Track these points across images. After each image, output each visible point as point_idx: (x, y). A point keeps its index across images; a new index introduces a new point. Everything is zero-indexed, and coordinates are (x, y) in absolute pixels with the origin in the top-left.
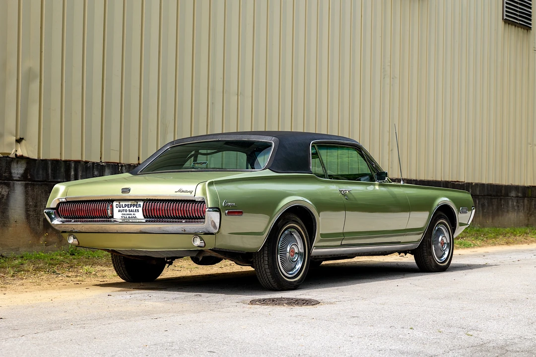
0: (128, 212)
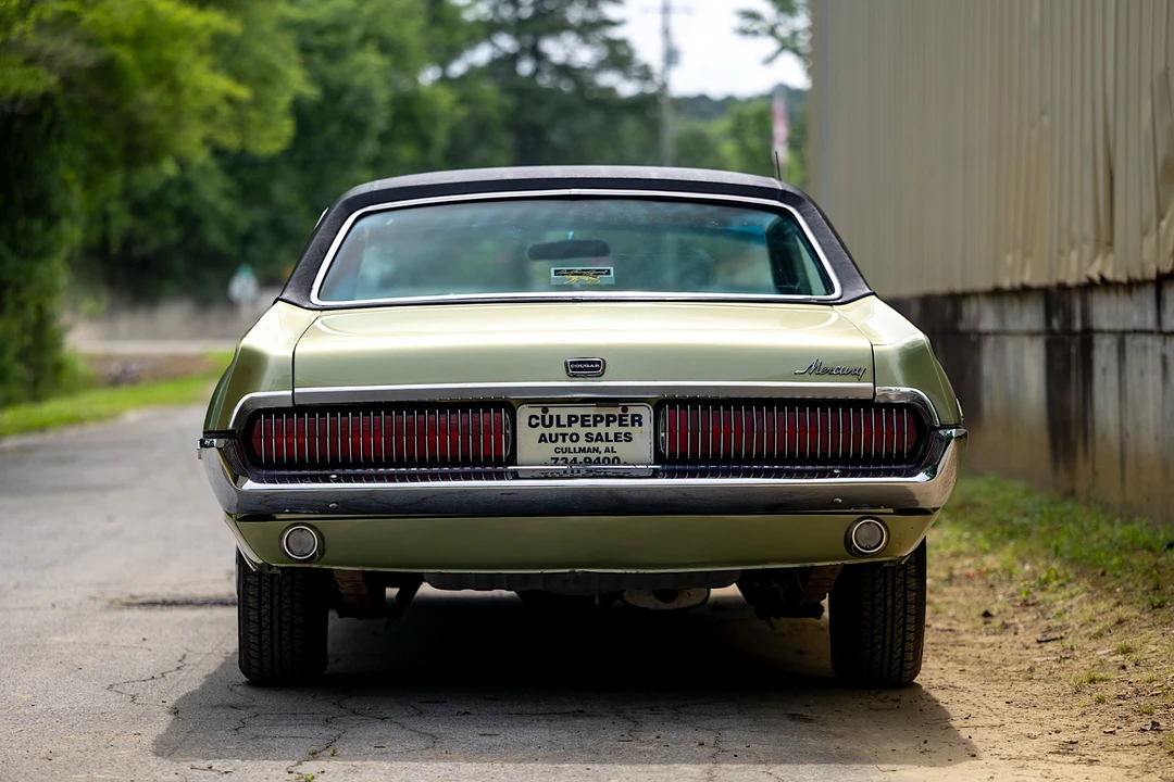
0: (582, 443)
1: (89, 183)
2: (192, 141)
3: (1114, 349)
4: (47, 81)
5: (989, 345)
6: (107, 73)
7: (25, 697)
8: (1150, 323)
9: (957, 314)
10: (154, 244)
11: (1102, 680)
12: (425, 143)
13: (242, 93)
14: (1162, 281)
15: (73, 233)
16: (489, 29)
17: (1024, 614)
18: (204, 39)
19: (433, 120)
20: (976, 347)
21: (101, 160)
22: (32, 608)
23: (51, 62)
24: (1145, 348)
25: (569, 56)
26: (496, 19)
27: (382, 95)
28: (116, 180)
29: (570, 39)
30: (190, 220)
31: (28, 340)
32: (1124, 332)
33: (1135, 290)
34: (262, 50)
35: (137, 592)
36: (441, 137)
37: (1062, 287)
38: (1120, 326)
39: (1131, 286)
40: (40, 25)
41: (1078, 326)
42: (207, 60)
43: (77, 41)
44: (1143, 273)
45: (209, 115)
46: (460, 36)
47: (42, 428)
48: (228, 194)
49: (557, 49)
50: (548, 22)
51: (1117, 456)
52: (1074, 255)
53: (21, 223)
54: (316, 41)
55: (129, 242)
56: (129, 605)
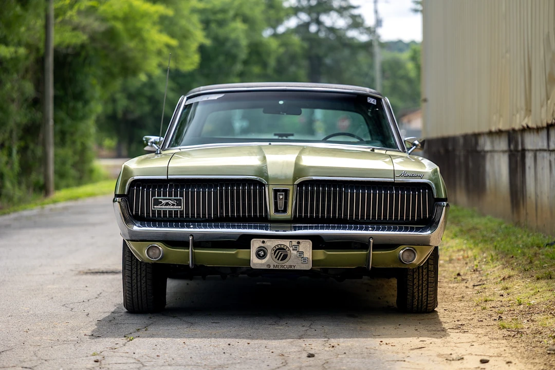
1: (104, 85)
2: (153, 66)
3: (533, 158)
4: (83, 38)
5: (488, 156)
6: (111, 34)
7: (26, 309)
8: (545, 147)
9: (477, 143)
10: (137, 113)
11: (490, 300)
12: (265, 65)
13: (174, 42)
14: (549, 127)
15: (98, 108)
16: (296, 11)
17: (474, 275)
18: (156, 17)
19: (269, 54)
20: (484, 158)
21: (111, 75)
22: (44, 275)
23: (83, 29)
24: (543, 157)
25: (333, 23)
26: (299, 6)
27: (244, 42)
28: (117, 84)
29: (334, 15)
30: (154, 102)
31: (77, 158)
32: (536, 150)
33: (539, 132)
34: (183, 22)
35: (91, 268)
36: (272, 62)
37: (514, 130)
38: (534, 148)
39: (538, 129)
40: (79, 12)
41: (520, 148)
42: (157, 28)
43: (97, 19)
44: (542, 124)
45: (159, 53)
46: (282, 14)
47: (76, 198)
48: (172, 90)
49: (328, 20)
50: (324, 7)
51: (534, 206)
52: (518, 116)
53: (71, 104)
54: (212, 17)
55: (126, 112)
56: (87, 273)
